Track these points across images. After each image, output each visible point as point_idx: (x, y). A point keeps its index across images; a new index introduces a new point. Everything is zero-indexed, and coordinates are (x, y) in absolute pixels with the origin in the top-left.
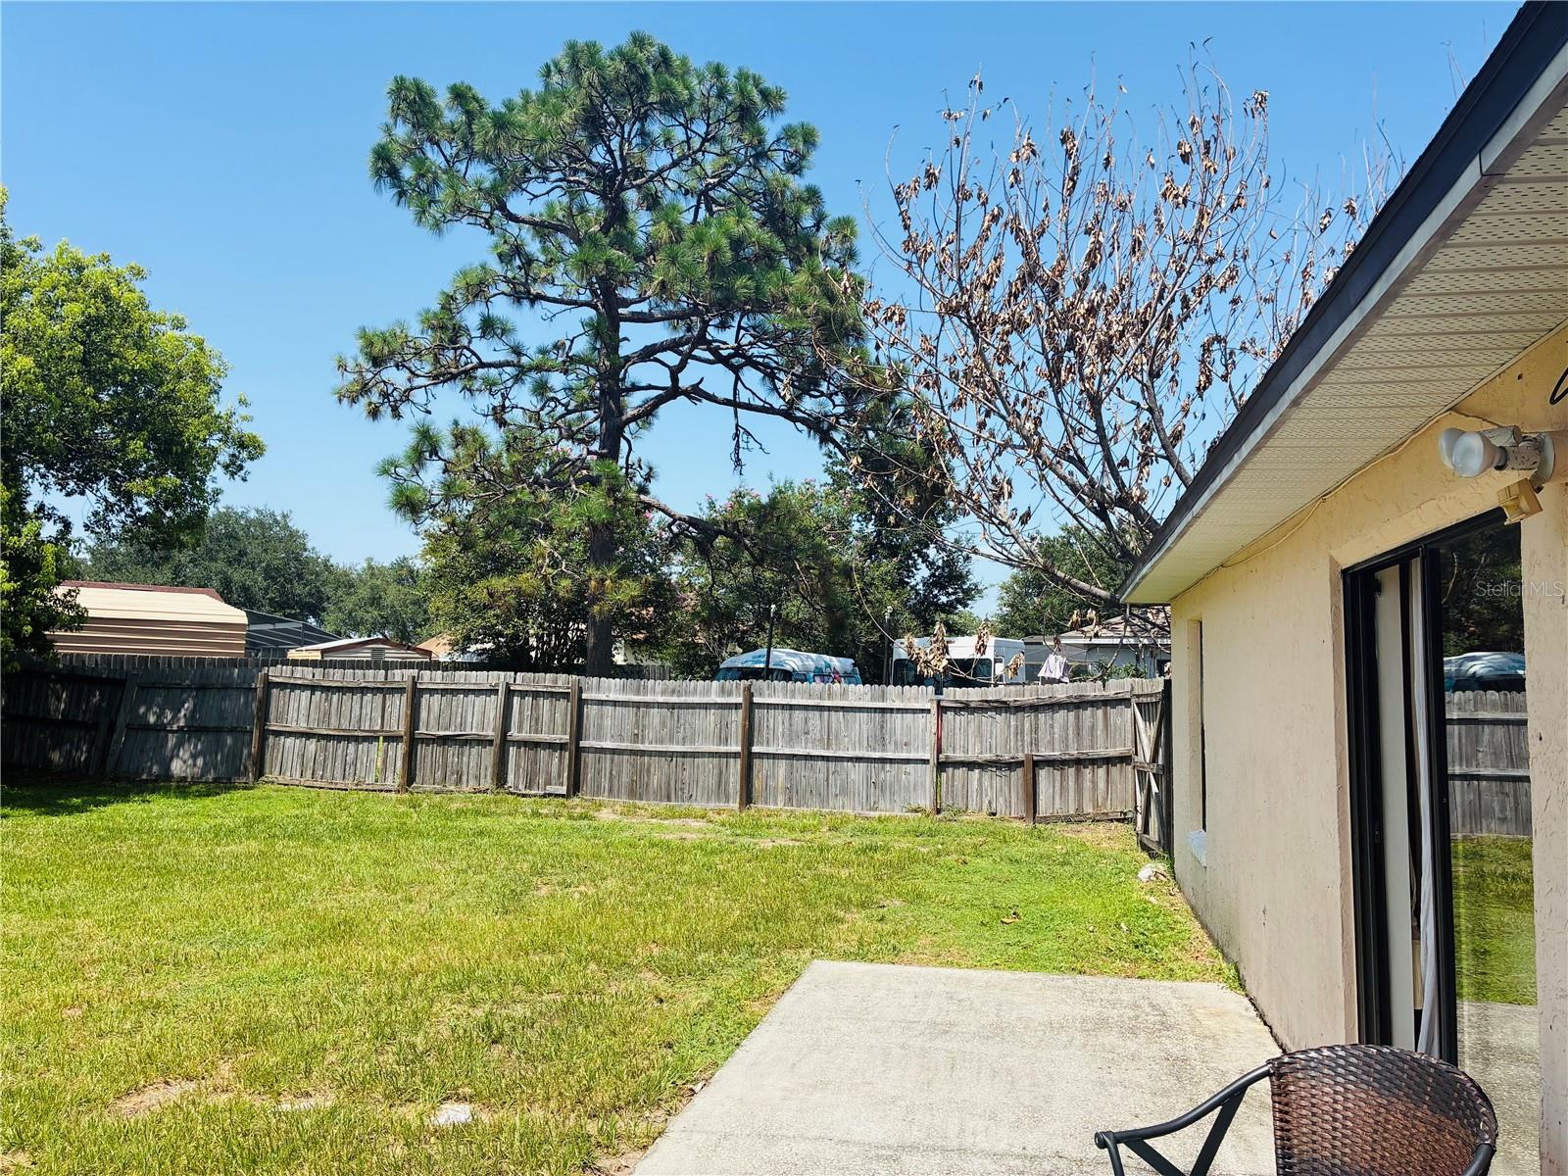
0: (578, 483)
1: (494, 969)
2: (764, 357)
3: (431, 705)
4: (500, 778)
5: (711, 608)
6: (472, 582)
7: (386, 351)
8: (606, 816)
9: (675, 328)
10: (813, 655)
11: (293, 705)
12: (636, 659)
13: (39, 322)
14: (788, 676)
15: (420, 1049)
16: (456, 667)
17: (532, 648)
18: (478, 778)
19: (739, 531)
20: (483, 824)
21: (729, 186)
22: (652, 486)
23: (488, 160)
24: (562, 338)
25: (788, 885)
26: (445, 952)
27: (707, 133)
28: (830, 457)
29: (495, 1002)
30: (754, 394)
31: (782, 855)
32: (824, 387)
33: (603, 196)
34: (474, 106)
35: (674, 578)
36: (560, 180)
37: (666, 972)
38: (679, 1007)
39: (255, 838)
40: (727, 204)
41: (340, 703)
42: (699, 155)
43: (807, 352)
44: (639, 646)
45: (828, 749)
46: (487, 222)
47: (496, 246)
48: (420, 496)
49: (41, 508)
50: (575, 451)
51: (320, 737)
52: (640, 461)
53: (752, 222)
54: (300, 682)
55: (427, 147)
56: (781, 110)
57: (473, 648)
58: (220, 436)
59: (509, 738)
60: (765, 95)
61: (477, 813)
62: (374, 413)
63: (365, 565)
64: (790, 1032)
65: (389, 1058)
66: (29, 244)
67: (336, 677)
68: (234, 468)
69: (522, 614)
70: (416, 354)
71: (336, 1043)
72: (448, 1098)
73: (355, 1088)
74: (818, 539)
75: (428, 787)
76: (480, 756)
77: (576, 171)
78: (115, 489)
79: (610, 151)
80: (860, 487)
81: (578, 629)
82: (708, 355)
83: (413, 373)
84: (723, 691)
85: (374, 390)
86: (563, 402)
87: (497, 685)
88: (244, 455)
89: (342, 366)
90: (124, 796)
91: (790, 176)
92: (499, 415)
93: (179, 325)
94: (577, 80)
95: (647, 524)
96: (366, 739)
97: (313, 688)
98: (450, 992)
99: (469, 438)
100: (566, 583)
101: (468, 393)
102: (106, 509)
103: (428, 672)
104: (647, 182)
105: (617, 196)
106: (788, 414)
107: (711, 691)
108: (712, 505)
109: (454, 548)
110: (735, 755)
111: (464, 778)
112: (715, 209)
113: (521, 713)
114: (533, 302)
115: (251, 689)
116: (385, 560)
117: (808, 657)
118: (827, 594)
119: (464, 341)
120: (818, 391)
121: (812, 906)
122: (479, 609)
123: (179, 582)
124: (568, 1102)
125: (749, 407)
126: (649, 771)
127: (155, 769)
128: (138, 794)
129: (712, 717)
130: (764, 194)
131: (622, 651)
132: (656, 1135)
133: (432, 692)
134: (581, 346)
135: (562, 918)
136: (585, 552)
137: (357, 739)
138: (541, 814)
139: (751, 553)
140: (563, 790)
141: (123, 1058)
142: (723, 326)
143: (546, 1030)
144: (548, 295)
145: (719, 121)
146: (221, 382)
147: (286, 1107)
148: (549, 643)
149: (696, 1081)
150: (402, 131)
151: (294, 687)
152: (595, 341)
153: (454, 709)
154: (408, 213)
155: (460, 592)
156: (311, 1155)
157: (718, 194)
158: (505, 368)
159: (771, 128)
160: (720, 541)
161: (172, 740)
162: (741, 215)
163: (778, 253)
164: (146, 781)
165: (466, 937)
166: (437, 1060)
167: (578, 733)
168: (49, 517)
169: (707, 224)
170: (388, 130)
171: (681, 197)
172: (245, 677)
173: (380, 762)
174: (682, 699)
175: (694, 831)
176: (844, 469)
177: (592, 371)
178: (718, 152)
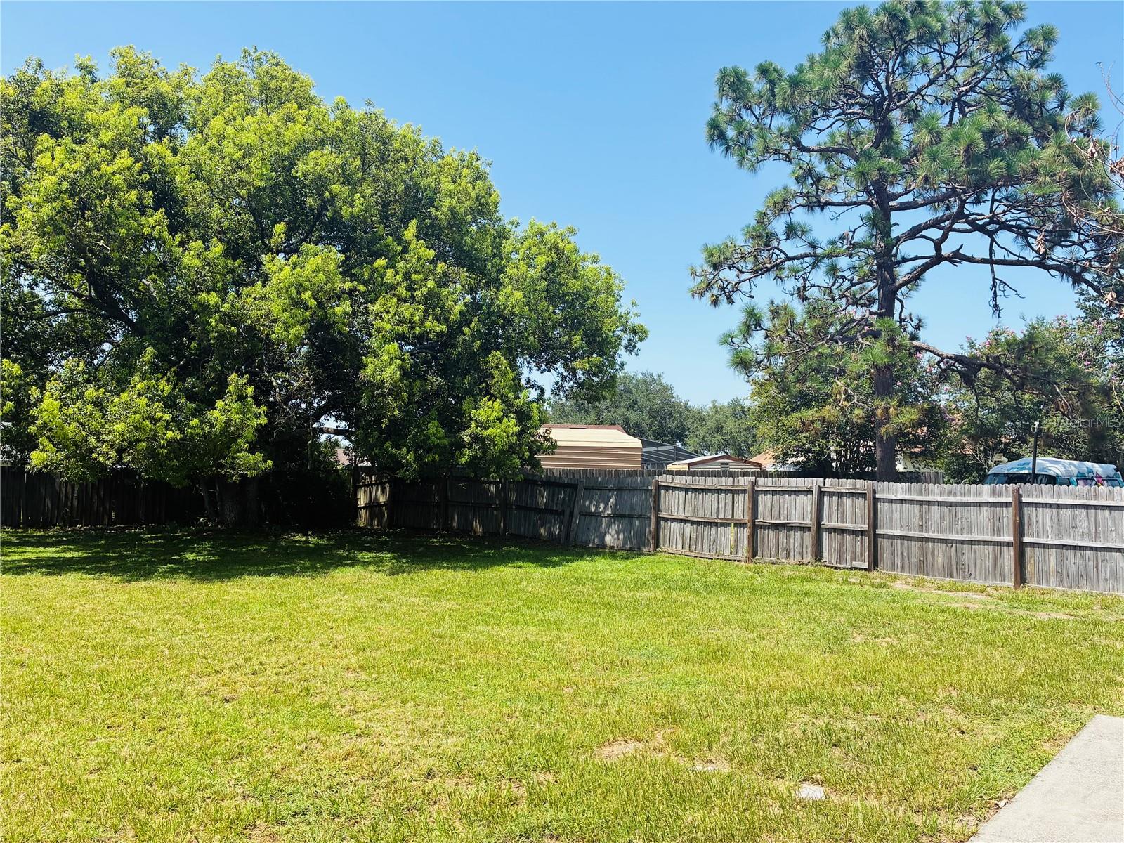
0: (863, 336)
1: (828, 693)
2: (1016, 220)
3: (765, 502)
4: (818, 555)
5: (977, 426)
6: (787, 414)
7: (722, 258)
8: (900, 586)
9: (936, 209)
10: (1076, 463)
11: (675, 501)
12: (914, 467)
13: (524, 269)
14: (1052, 480)
15: (782, 742)
16: (780, 475)
17: (833, 460)
18: (801, 554)
19: (1000, 363)
20: (808, 587)
21: (979, 90)
22: (921, 334)
23: (787, 112)
24: (846, 230)
25: (1066, 651)
26: (792, 677)
27: (958, 52)
28: (1083, 295)
29: (831, 717)
30: (1007, 251)
31: (1058, 627)
32: (1075, 237)
33: (873, 119)
34: (775, 76)
35: (943, 404)
36: (840, 114)
37: (965, 710)
38: (979, 740)
39: (659, 588)
40: (978, 104)
41: (704, 500)
42: (952, 71)
43: (1057, 211)
44: (916, 457)
45: (1096, 541)
46: (787, 156)
47: (794, 172)
48: (750, 356)
49: (528, 381)
50: (858, 313)
51: (693, 522)
52: (911, 315)
53: (1002, 116)
54: (678, 485)
55: (743, 112)
56: (1022, 19)
57: (790, 460)
58: (622, 328)
59: (822, 526)
60: (1007, 11)
61: (803, 579)
62: (715, 302)
63: (711, 405)
64: (1079, 770)
65: (761, 746)
66: (513, 223)
67: (701, 482)
68: (631, 348)
69: (825, 436)
70: (742, 257)
71: (725, 730)
72: (806, 780)
73: (743, 762)
74: (1073, 364)
75: (768, 559)
76: (802, 538)
77: (851, 106)
78: (566, 366)
79: (878, 85)
80: (1114, 317)
81: (867, 446)
82: (967, 227)
83: (740, 271)
84: (994, 493)
85: (715, 286)
86: (849, 278)
87: (811, 487)
88: (636, 339)
89: (694, 273)
90: (580, 556)
91: (1034, 70)
92: (801, 294)
93: (595, 261)
94: (850, 38)
95: (918, 363)
96: (722, 524)
97: (686, 490)
98: (798, 705)
99: (782, 312)
100: (857, 412)
101: (779, 280)
102: (562, 380)
103: (762, 479)
104: (909, 101)
105: (885, 117)
106: (1041, 264)
107: (985, 493)
108: (972, 345)
109: (774, 390)
110: (1008, 544)
111: (792, 554)
112: (967, 110)
113: (830, 508)
114: (822, 208)
115: (648, 490)
116: (724, 401)
117: (1070, 464)
118: (1087, 412)
119: (775, 244)
120: (1070, 242)
121: (1092, 670)
122: (794, 433)
123: (599, 422)
124: (896, 798)
125: (1004, 262)
126: (933, 553)
127: (596, 540)
128: (588, 556)
129: (986, 514)
130: (1011, 90)
131: (902, 462)
132: (970, 834)
133: (766, 492)
134: (862, 235)
135: (875, 660)
136: (870, 387)
137: (716, 524)
138: (850, 582)
139: (1011, 380)
140: (865, 565)
141: (599, 722)
142: (978, 201)
143: (873, 743)
144: (834, 201)
145: (968, 40)
146: (621, 293)
147: (699, 768)
148: (846, 457)
149: (1000, 799)
150: (725, 105)
151: (674, 489)
152: (873, 229)
153: (782, 504)
154: (732, 161)
155: (779, 421)
156: (719, 802)
157: (971, 98)
158: (805, 259)
159: (1013, 36)
160: (983, 372)
161: (605, 522)
162: (991, 111)
163: (1027, 135)
164: (592, 548)
165: (805, 667)
166: (795, 752)
167: (874, 524)
168: (532, 386)
169: (961, 123)
170: (717, 107)
171: (938, 107)
172: (644, 483)
173: (733, 540)
174: (958, 499)
175: (976, 602)
176: (1097, 304)
177: (871, 252)
178: (968, 64)
